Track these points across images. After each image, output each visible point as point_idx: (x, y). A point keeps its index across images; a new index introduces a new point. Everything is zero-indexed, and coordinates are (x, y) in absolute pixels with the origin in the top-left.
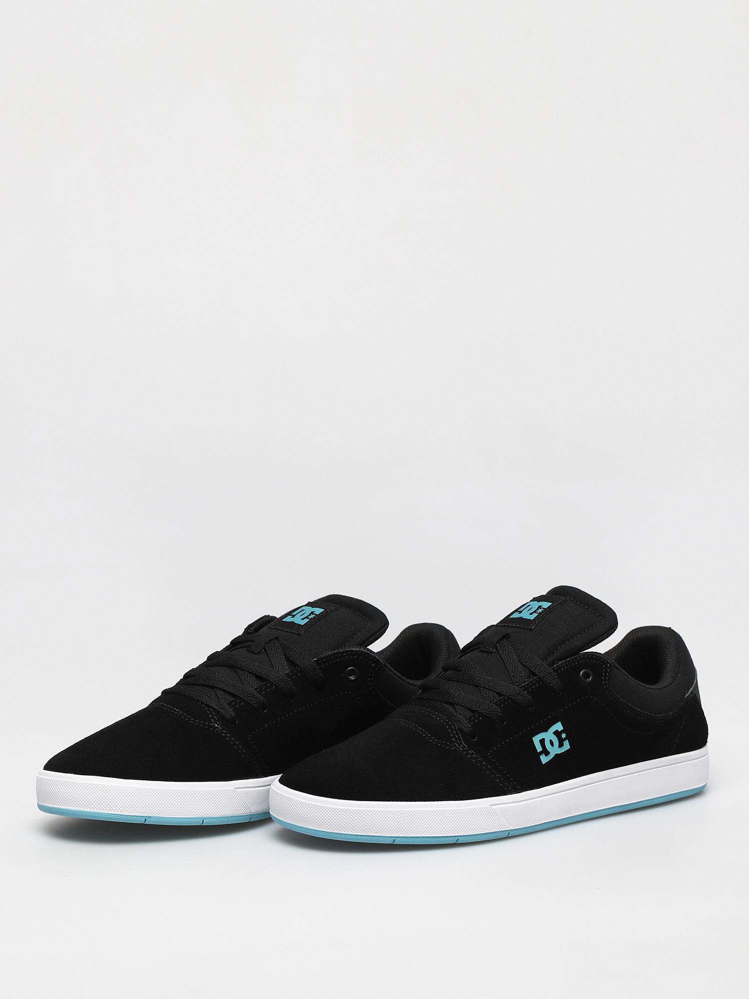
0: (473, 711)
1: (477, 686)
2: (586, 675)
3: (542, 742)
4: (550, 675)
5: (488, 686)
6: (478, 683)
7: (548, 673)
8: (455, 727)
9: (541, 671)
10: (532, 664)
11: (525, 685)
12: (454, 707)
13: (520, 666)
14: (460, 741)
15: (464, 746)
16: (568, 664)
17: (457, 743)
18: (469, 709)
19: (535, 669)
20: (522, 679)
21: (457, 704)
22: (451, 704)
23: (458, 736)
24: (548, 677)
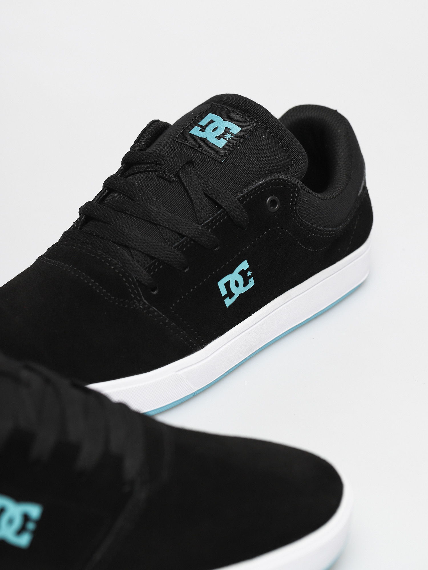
0: (152, 258)
1: (156, 225)
2: (273, 203)
3: (227, 285)
4: (238, 208)
5: (169, 225)
6: (156, 220)
7: (235, 207)
8: (133, 279)
9: (229, 204)
10: (219, 196)
11: (208, 223)
12: (130, 252)
13: (205, 199)
14: (140, 297)
15: (145, 303)
16: (254, 193)
17: (137, 299)
18: (148, 255)
19: (222, 202)
20: (207, 214)
21: (134, 249)
22: (126, 247)
23: (138, 291)
24: (236, 211)
